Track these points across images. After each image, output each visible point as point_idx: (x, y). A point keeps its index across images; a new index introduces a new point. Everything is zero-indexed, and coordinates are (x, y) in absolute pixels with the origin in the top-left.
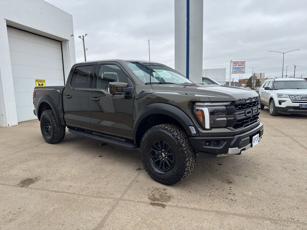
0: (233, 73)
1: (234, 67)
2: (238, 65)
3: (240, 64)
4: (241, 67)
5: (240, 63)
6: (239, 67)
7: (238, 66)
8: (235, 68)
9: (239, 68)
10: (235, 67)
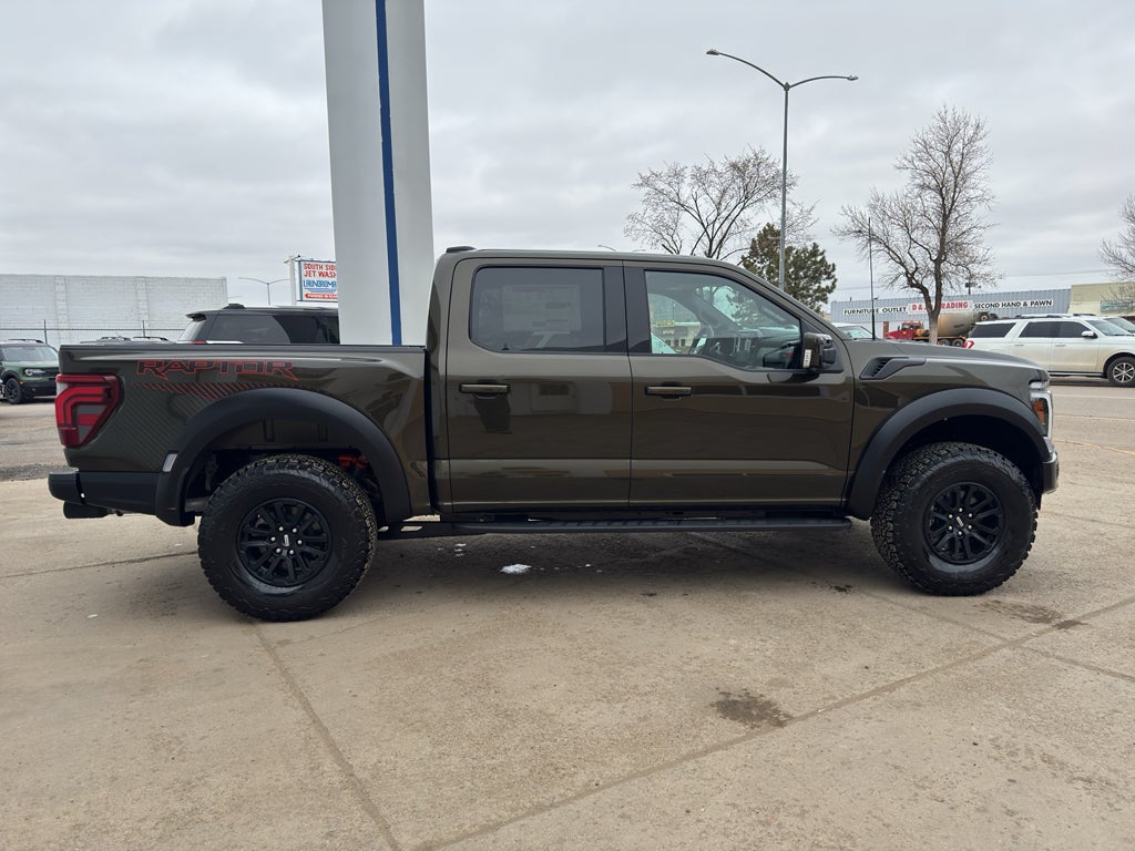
0: (304, 298)
1: (304, 278)
2: (317, 274)
3: (324, 270)
4: (330, 280)
5: (324, 268)
6: (322, 279)
7: (316, 278)
8: (309, 283)
9: (321, 283)
10: (308, 278)
